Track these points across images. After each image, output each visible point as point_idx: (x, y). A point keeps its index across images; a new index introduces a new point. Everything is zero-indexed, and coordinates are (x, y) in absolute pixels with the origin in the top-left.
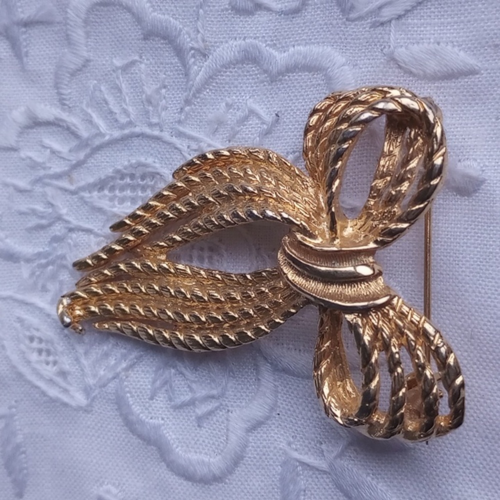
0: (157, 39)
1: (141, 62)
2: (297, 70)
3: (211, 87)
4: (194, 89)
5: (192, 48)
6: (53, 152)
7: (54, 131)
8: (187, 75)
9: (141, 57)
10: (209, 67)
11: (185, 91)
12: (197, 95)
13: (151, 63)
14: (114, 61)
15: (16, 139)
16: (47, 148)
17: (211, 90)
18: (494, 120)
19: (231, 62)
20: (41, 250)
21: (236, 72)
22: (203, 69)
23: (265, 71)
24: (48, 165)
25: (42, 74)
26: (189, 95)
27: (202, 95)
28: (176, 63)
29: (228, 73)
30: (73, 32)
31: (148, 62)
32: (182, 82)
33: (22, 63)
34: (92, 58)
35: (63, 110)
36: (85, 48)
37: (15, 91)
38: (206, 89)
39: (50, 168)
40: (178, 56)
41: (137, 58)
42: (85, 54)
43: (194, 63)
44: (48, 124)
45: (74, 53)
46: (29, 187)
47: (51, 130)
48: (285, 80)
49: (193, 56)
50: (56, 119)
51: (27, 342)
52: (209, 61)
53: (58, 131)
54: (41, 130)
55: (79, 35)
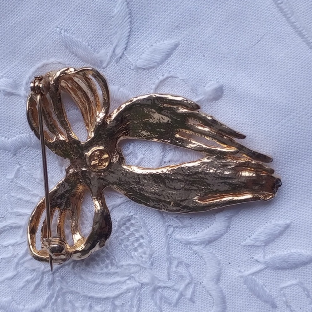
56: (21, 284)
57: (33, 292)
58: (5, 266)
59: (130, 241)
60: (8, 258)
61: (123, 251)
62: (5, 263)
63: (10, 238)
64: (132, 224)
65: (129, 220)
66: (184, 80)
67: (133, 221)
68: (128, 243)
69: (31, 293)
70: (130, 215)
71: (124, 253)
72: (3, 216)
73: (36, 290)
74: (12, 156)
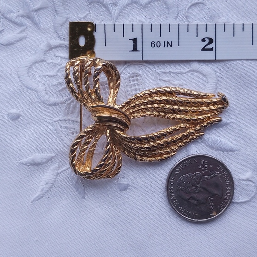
0: (95, 3)
1: (90, 14)
2: (153, 2)
3: (121, 16)
4: (115, 18)
5: (110, 3)
6: (61, 58)
7: (60, 50)
8: (110, 14)
9: (90, 12)
10: (119, 8)
11: (112, 20)
12: (117, 20)
13: (94, 13)
14: (79, 16)
15: (44, 56)
16: (58, 57)
17: (121, 17)
18: (225, 2)
19: (127, 5)
20: (66, 98)
21: (129, 8)
22: (116, 10)
23: (141, 5)
24: (61, 63)
25: (48, 28)
26: (113, 21)
27: (118, 20)
28: (105, 10)
29: (126, 9)
30: (58, 8)
31: (93, 13)
32: (109, 17)
33: (38, 26)
34: (69, 17)
35: (62, 40)
36: (65, 14)
37: (37, 38)
38: (119, 17)
39: (62, 64)
40: (105, 8)
41: (88, 12)
42: (65, 16)
43: (112, 9)
44: (56, 47)
45: (61, 17)
46: (55, 74)
47: (58, 50)
48: (149, 6)
49: (111, 6)
50: (60, 44)
51: (71, 135)
52: (118, 6)
53: (61, 49)
54: (54, 50)
55: (61, 9)
56: (55, 83)
57: (59, 91)
58: (51, 67)
59: (131, 88)
60: (55, 64)
61: (124, 93)
62: (52, 66)
63: (62, 53)
64: (137, 80)
65: (137, 76)
66: (209, 9)
67: (138, 78)
68: (129, 89)
69: (58, 91)
70: (139, 73)
71: (124, 94)
72: (64, 38)
73: (61, 91)
74: (88, 4)
